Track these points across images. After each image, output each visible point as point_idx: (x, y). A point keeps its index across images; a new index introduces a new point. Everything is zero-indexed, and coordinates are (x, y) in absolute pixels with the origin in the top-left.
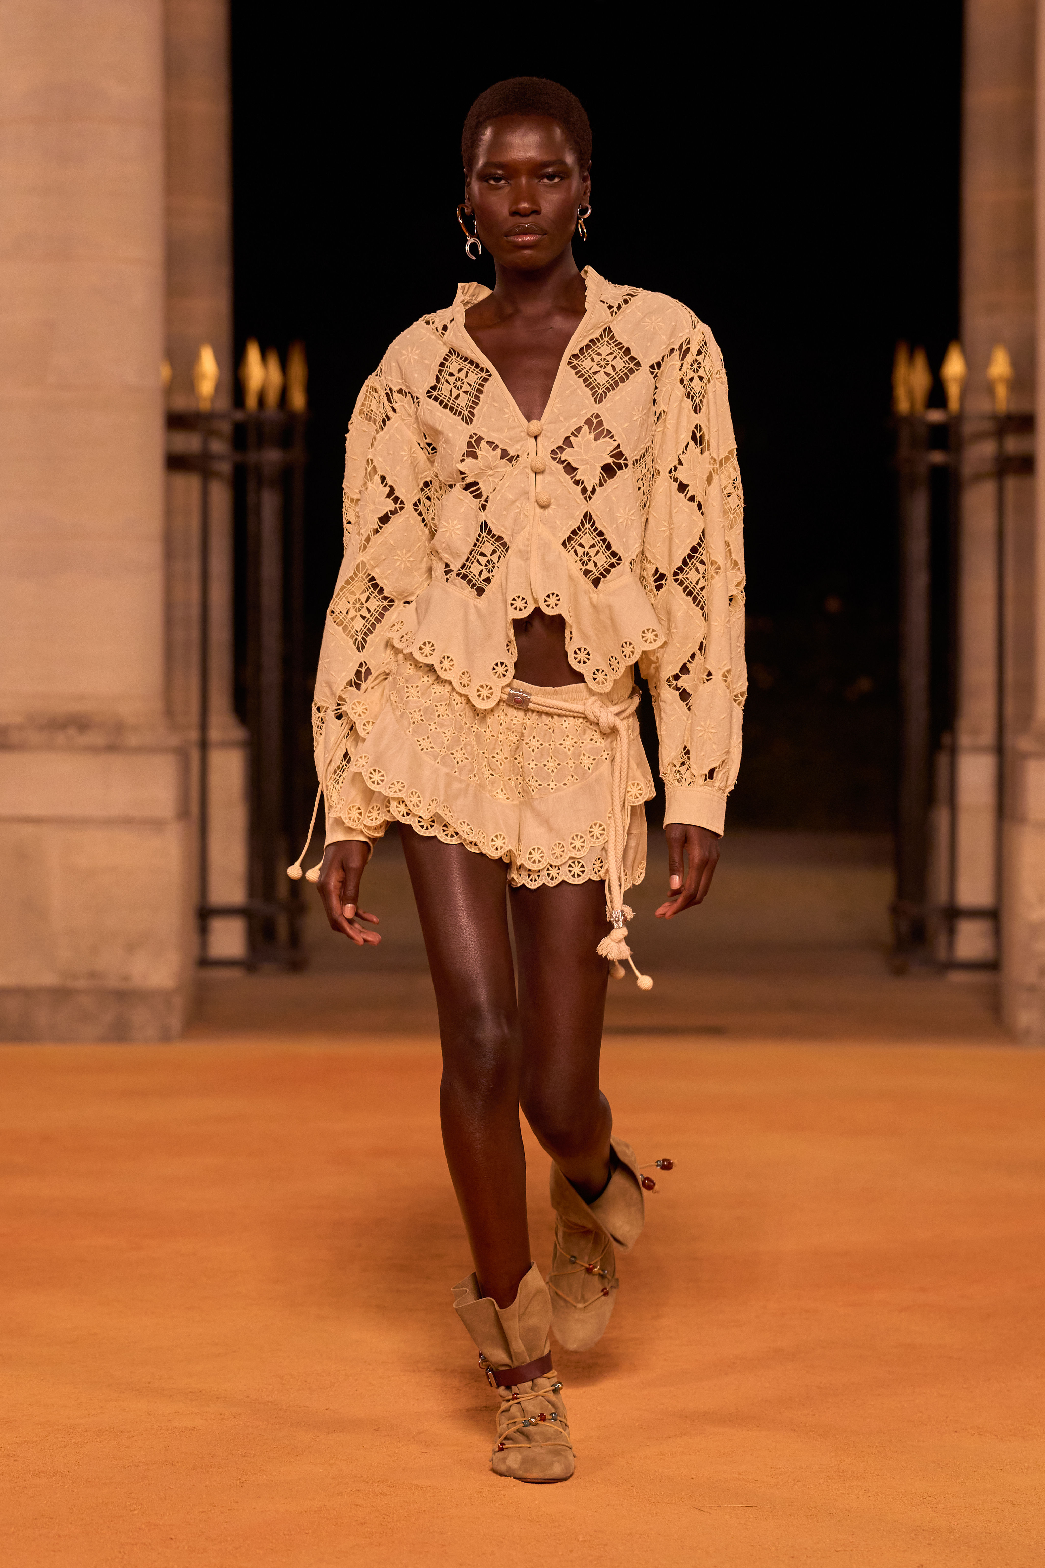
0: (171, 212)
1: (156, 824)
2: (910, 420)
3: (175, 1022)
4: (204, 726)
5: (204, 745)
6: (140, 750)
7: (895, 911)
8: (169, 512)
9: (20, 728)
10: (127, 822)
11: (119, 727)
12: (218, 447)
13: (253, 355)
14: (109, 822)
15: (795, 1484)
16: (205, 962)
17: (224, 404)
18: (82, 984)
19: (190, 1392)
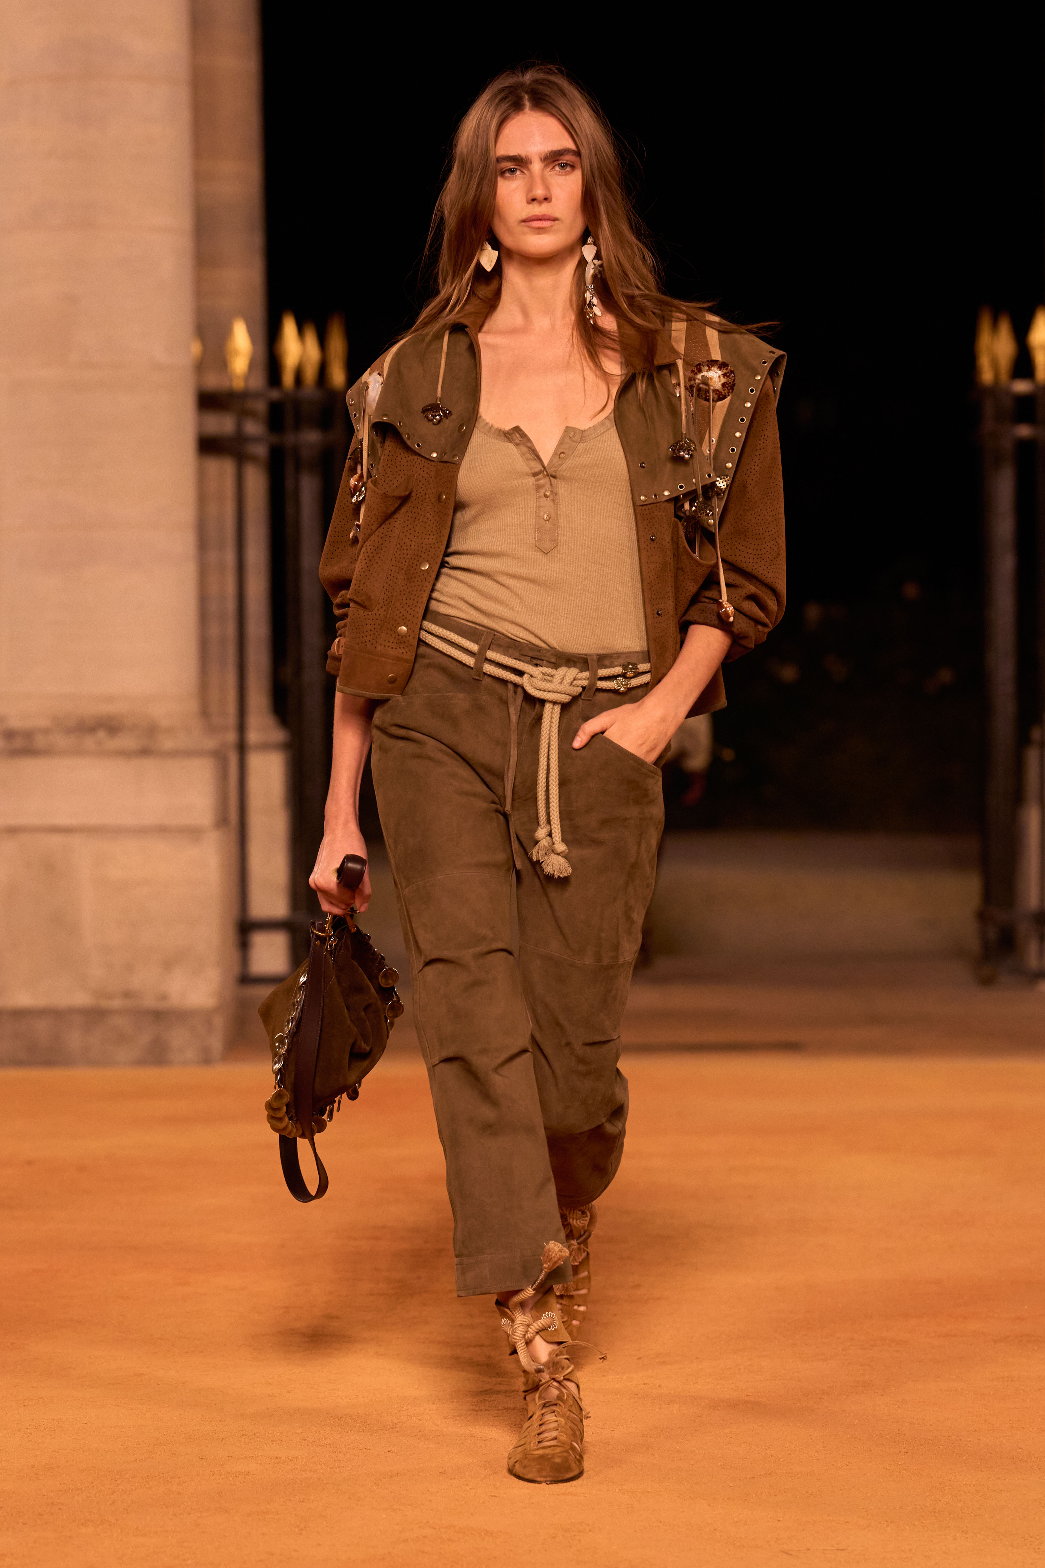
0: (199, 177)
1: (193, 833)
2: (994, 391)
3: (216, 1043)
4: (242, 727)
5: (242, 748)
6: (174, 754)
7: (982, 917)
8: (202, 499)
9: (46, 731)
10: (162, 830)
11: (152, 730)
12: (253, 428)
13: (289, 328)
14: (142, 831)
15: (888, 1526)
16: (246, 979)
17: (258, 382)
18: (116, 1003)
19: (243, 1435)
